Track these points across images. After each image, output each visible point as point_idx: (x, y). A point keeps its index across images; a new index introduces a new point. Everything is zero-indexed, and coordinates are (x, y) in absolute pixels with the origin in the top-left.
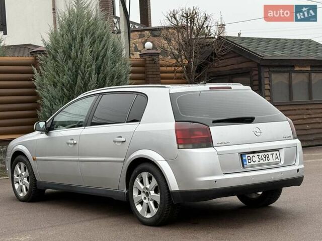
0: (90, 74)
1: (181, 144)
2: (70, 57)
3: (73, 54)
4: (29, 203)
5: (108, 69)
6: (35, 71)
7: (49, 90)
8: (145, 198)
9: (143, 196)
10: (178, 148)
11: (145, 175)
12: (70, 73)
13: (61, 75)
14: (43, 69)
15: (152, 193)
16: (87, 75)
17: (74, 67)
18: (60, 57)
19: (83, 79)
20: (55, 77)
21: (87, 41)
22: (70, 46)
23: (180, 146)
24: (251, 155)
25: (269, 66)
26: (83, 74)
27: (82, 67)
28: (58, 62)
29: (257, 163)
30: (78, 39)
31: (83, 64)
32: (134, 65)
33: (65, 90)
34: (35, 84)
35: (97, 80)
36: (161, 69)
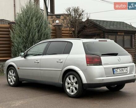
0: (35, 33)
1: (88, 64)
2: (26, 25)
3: (28, 24)
4: (15, 87)
5: (43, 31)
6: (11, 31)
7: (17, 39)
8: (71, 86)
9: (70, 85)
10: (87, 65)
11: (71, 77)
12: (26, 32)
13: (22, 33)
14: (15, 30)
15: (74, 84)
16: (34, 34)
17: (28, 30)
18: (22, 25)
19: (32, 35)
20: (20, 34)
21: (34, 19)
22: (27, 21)
23: (88, 65)
24: (117, 69)
25: (108, 32)
26: (32, 33)
27: (32, 30)
28: (22, 28)
29: (119, 72)
30: (30, 18)
31: (32, 29)
32: (53, 30)
33: (24, 40)
34: (11, 36)
35: (38, 36)
36: (63, 32)
